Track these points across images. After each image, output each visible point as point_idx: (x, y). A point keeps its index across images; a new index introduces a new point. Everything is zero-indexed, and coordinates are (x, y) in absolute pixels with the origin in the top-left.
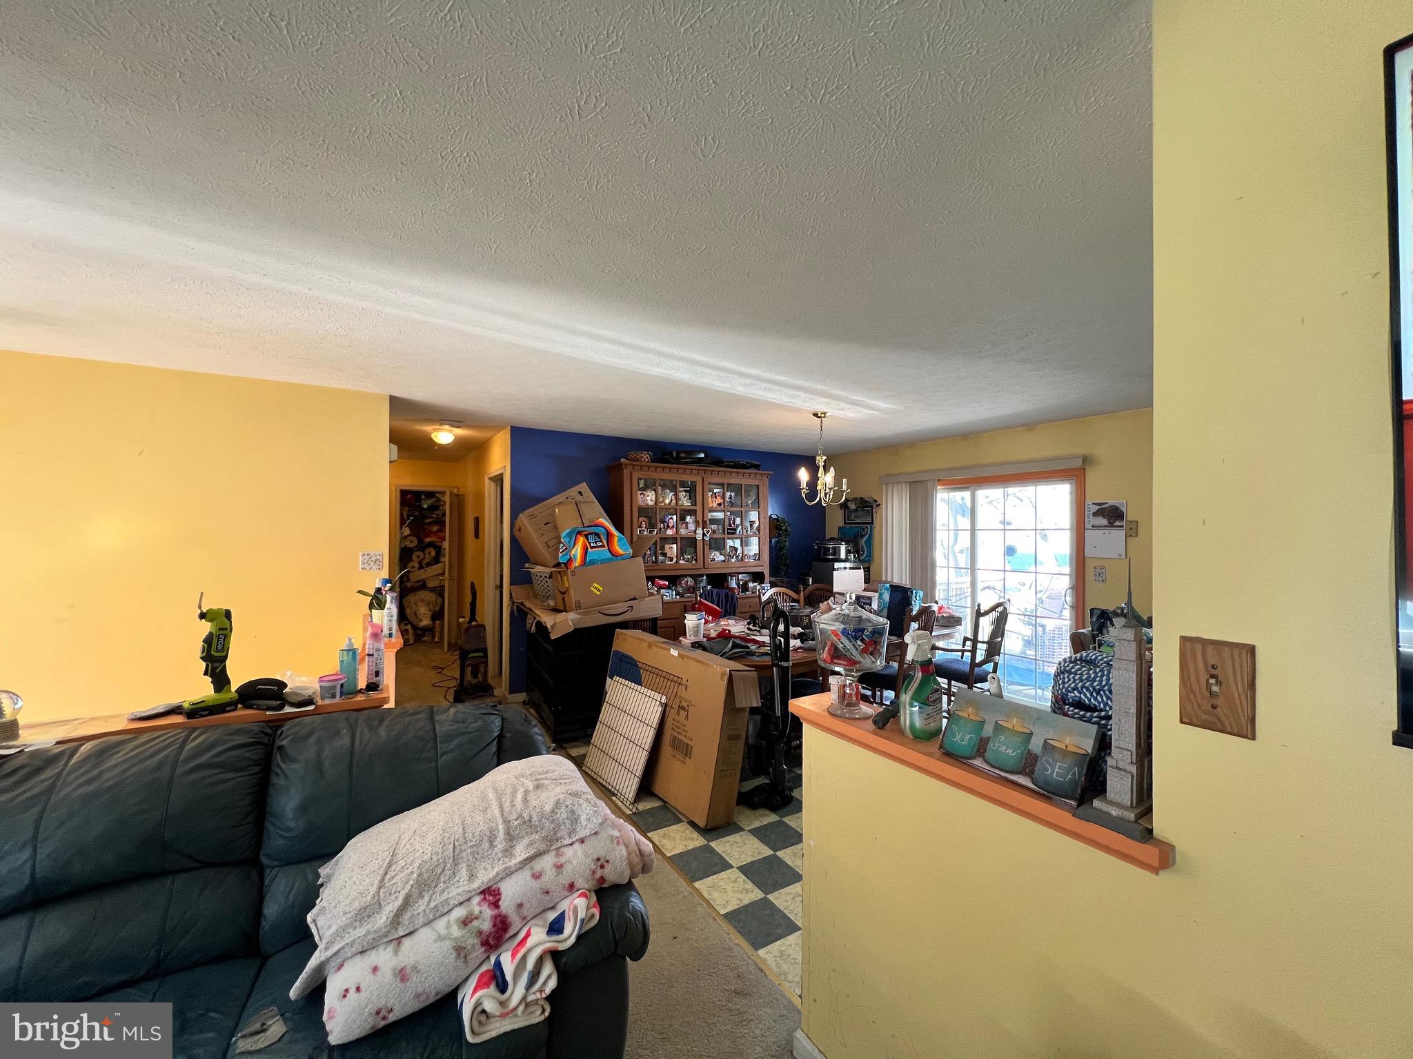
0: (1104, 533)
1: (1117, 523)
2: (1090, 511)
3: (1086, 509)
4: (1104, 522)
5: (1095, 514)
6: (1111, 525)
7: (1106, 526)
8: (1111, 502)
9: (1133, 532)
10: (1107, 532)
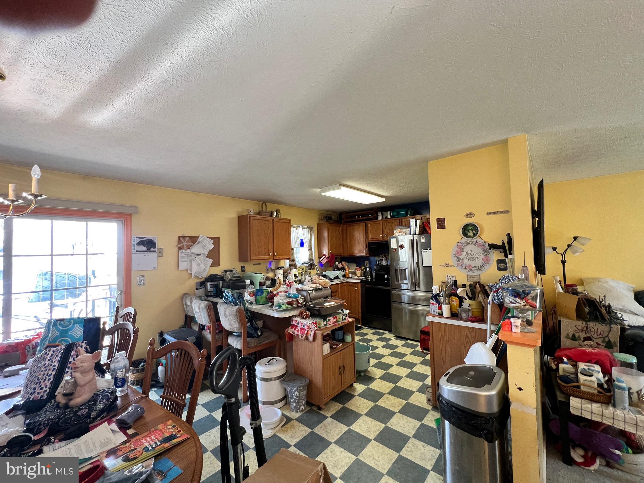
0: (145, 256)
1: (152, 249)
2: (134, 242)
3: (133, 241)
4: (145, 249)
5: (139, 244)
6: (149, 250)
7: (146, 251)
8: (149, 236)
9: (161, 255)
10: (146, 254)
